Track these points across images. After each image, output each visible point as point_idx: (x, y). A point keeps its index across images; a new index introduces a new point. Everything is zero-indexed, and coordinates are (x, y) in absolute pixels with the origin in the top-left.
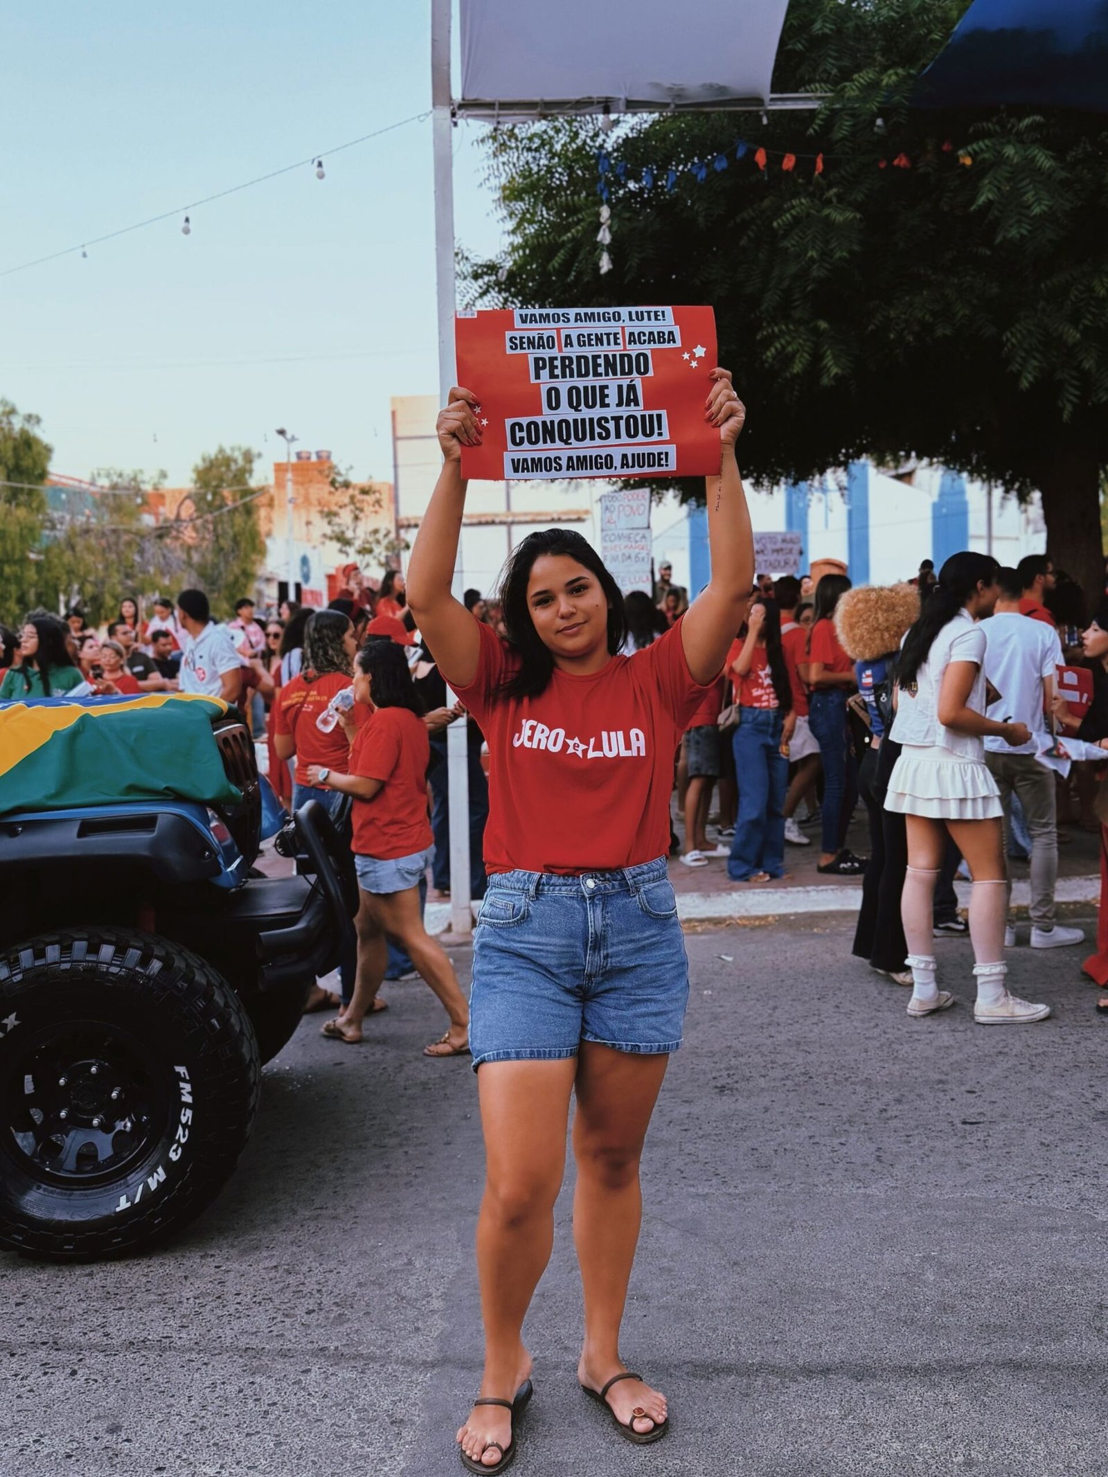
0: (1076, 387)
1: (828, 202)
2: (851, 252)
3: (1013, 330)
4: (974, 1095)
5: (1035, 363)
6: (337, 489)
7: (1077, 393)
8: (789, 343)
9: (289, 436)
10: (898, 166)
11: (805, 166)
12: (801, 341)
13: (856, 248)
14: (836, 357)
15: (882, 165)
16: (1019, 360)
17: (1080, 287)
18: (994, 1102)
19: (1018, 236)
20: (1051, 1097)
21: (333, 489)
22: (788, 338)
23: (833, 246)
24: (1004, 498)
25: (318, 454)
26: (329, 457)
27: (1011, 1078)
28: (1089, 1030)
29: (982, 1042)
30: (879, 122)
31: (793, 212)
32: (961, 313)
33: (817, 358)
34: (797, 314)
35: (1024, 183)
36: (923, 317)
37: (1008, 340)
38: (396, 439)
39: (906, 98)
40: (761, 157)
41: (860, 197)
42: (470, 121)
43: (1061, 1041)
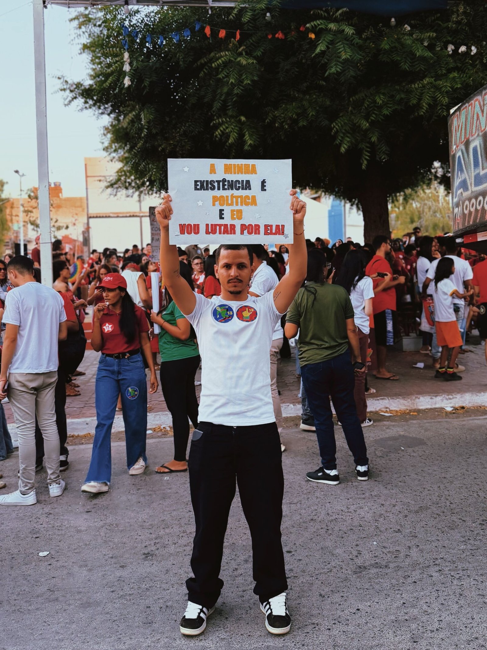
0: (368, 151)
1: (240, 54)
2: (253, 81)
3: (337, 122)
4: (290, 554)
5: (348, 139)
6: (32, 200)
7: (369, 154)
8: (227, 128)
9: (21, 173)
10: (278, 38)
11: (230, 35)
12: (233, 127)
13: (256, 78)
14: (251, 136)
15: (270, 37)
16: (340, 138)
17: (370, 100)
18: (300, 560)
19: (335, 72)
20: (333, 554)
21: (30, 200)
22: (227, 125)
23: (244, 77)
24: (350, 208)
25: (55, 184)
26: (60, 185)
27: (314, 539)
28: (364, 501)
29: (304, 511)
30: (268, 14)
31: (223, 59)
32: (311, 114)
33: (241, 136)
34: (230, 113)
35: (338, 44)
36: (292, 116)
37: (334, 126)
38: (87, 177)
39: (279, 2)
40: (208, 31)
41: (259, 53)
42: (53, 5)
43: (346, 510)
